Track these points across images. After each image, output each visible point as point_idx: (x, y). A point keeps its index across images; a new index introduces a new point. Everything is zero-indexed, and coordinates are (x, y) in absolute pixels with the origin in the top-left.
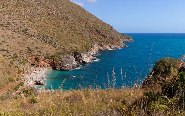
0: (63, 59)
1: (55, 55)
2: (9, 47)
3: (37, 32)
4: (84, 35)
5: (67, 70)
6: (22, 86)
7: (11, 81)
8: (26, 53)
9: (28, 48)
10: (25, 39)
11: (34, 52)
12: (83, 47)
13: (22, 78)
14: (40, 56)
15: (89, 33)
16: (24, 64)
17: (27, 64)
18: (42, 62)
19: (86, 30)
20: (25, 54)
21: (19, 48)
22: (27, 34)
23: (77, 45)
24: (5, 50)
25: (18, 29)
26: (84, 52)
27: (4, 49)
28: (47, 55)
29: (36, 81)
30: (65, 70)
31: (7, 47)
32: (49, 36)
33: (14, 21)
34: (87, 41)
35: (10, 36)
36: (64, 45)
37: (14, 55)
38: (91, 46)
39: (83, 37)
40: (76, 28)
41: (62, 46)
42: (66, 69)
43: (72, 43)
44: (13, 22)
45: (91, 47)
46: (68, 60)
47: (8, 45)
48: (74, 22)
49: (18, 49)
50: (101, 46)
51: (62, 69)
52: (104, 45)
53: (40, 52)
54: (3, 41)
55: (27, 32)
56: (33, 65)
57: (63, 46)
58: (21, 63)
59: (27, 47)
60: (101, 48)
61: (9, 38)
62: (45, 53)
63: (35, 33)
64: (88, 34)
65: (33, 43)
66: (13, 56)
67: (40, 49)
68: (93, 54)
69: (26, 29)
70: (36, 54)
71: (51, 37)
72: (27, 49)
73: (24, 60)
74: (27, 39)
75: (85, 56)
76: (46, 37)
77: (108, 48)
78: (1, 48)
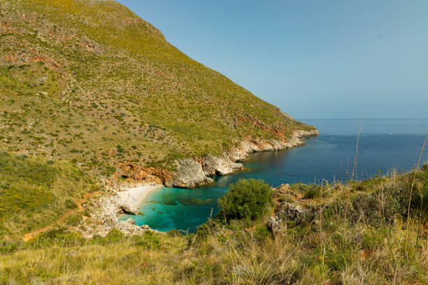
0: (179, 166)
1: (165, 160)
2: (85, 145)
3: (138, 119)
4: (225, 124)
5: (186, 188)
6: (87, 217)
7: (69, 207)
8: (114, 157)
9: (119, 147)
10: (115, 131)
11: (129, 155)
12: (220, 145)
13: (95, 202)
14: (138, 161)
15: (234, 120)
16: (108, 176)
17: (113, 176)
18: (142, 172)
19: (229, 115)
20: (112, 158)
21: (102, 148)
22: (122, 122)
23: (209, 143)
24: (77, 152)
25: (107, 114)
26: (219, 155)
27: (77, 149)
28: (150, 160)
30: (182, 188)
31: (81, 145)
32: (160, 125)
33: (102, 101)
34: (229, 135)
35: (91, 126)
36: (185, 143)
37: (92, 159)
38: (236, 144)
39: (223, 127)
40: (212, 112)
41: (181, 144)
42: (183, 185)
43: (200, 138)
44: (101, 104)
45: (236, 146)
46: (188, 169)
47: (84, 143)
48: (207, 102)
49: (100, 150)
50: (255, 143)
51: (176, 185)
52: (262, 142)
53: (140, 154)
54: (76, 136)
55: (122, 120)
56: (125, 177)
57: (184, 145)
58: (103, 174)
59: (116, 145)
60: (256, 148)
61: (89, 130)
62: (147, 158)
63: (135, 121)
64: (232, 121)
65: (129, 139)
66: (90, 161)
67: (140, 149)
68: (238, 158)
69: (121, 114)
70: (133, 157)
71: (163, 128)
72: (117, 149)
73: (108, 168)
74: (119, 131)
75: (220, 161)
76: (154, 128)
77: (268, 147)
78: (71, 147)
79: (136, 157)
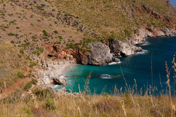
0: (92, 48)
1: (81, 43)
2: (19, 30)
3: (56, 10)
4: (125, 14)
5: (98, 65)
6: (34, 85)
7: (20, 77)
8: (41, 40)
9: (44, 31)
10: (40, 19)
11: (52, 38)
12: (123, 31)
13: (35, 74)
14: (60, 43)
15: (132, 10)
16: (38, 55)
17: (42, 55)
18: (63, 53)
19: (129, 6)
20: (39, 40)
21: (32, 32)
22: (43, 12)
23: (114, 29)
24: (13, 35)
25: (31, 4)
26: (123, 40)
27: (13, 33)
28: (69, 43)
29: (54, 79)
30: (95, 65)
31: (16, 29)
32: (73, 14)
34: (129, 23)
35: (21, 14)
36: (94, 29)
37: (25, 41)
38: (135, 31)
39: (123, 16)
40: (114, 4)
41: (92, 30)
42: (96, 64)
43: (106, 25)
45: (135, 33)
46: (99, 51)
47: (17, 28)
49: (30, 34)
50: (150, 30)
51: (90, 63)
52: (156, 30)
53: (60, 38)
54: (11, 22)
55: (43, 10)
56: (50, 56)
57: (94, 31)
58: (34, 53)
59: (42, 30)
60: (150, 34)
61: (19, 17)
62: (66, 40)
63: (53, 10)
64: (130, 12)
65: (51, 25)
66: (24, 43)
67: (61, 34)
68: (137, 43)
69: (42, 5)
70: (55, 40)
71: (76, 16)
72: (43, 33)
73: (38, 48)
74: (43, 19)
75: (124, 45)
76: (69, 17)
77: (162, 34)
78: (9, 31)
79: (58, 40)
